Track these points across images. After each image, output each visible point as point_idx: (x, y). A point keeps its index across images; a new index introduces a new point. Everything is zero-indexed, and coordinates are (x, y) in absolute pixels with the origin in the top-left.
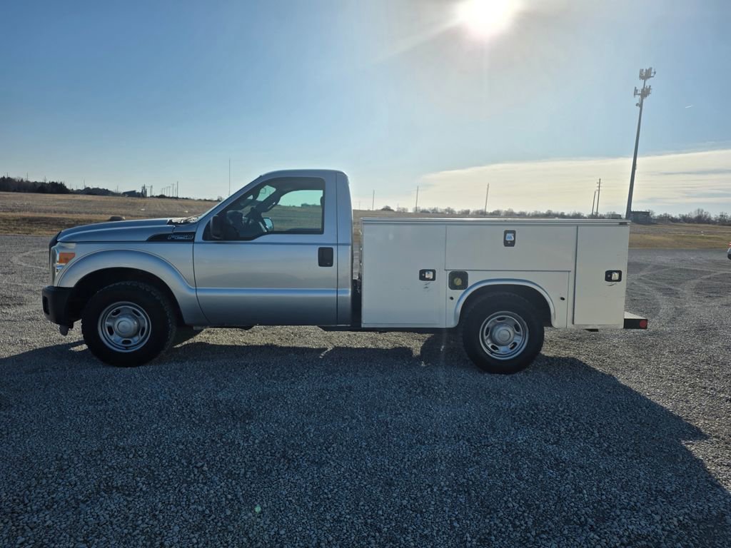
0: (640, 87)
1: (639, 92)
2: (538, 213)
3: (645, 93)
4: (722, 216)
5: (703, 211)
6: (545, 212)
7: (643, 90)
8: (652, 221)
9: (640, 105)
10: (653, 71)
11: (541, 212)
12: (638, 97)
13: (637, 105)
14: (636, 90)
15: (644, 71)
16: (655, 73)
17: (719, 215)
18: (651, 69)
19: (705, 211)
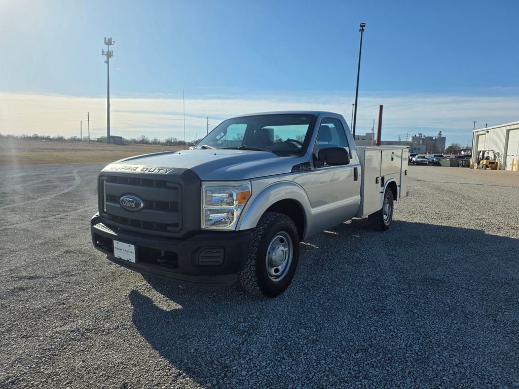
0: (106, 50)
1: (106, 53)
2: (26, 136)
3: (109, 55)
4: (155, 140)
5: (144, 137)
6: (31, 136)
7: (107, 52)
8: (125, 143)
9: (108, 63)
10: (113, 41)
11: (29, 135)
12: (105, 57)
13: (105, 62)
14: (103, 52)
15: (107, 39)
16: (114, 42)
17: (153, 139)
18: (111, 39)
19: (146, 136)
